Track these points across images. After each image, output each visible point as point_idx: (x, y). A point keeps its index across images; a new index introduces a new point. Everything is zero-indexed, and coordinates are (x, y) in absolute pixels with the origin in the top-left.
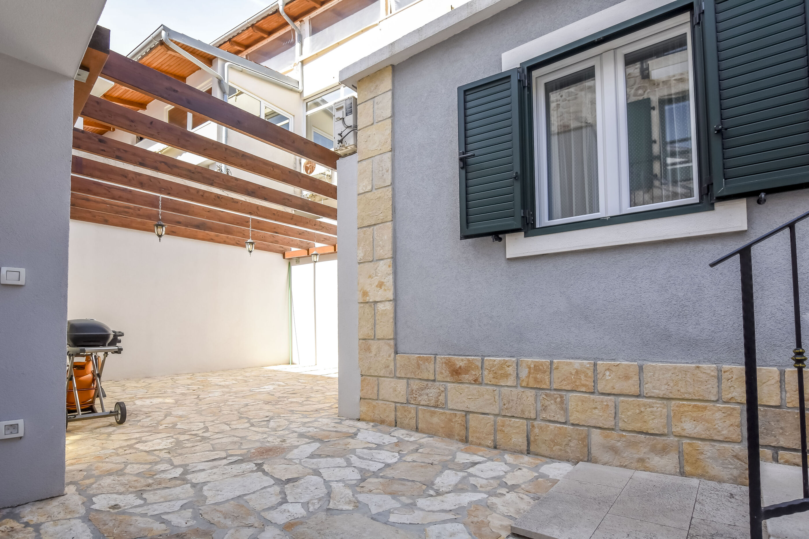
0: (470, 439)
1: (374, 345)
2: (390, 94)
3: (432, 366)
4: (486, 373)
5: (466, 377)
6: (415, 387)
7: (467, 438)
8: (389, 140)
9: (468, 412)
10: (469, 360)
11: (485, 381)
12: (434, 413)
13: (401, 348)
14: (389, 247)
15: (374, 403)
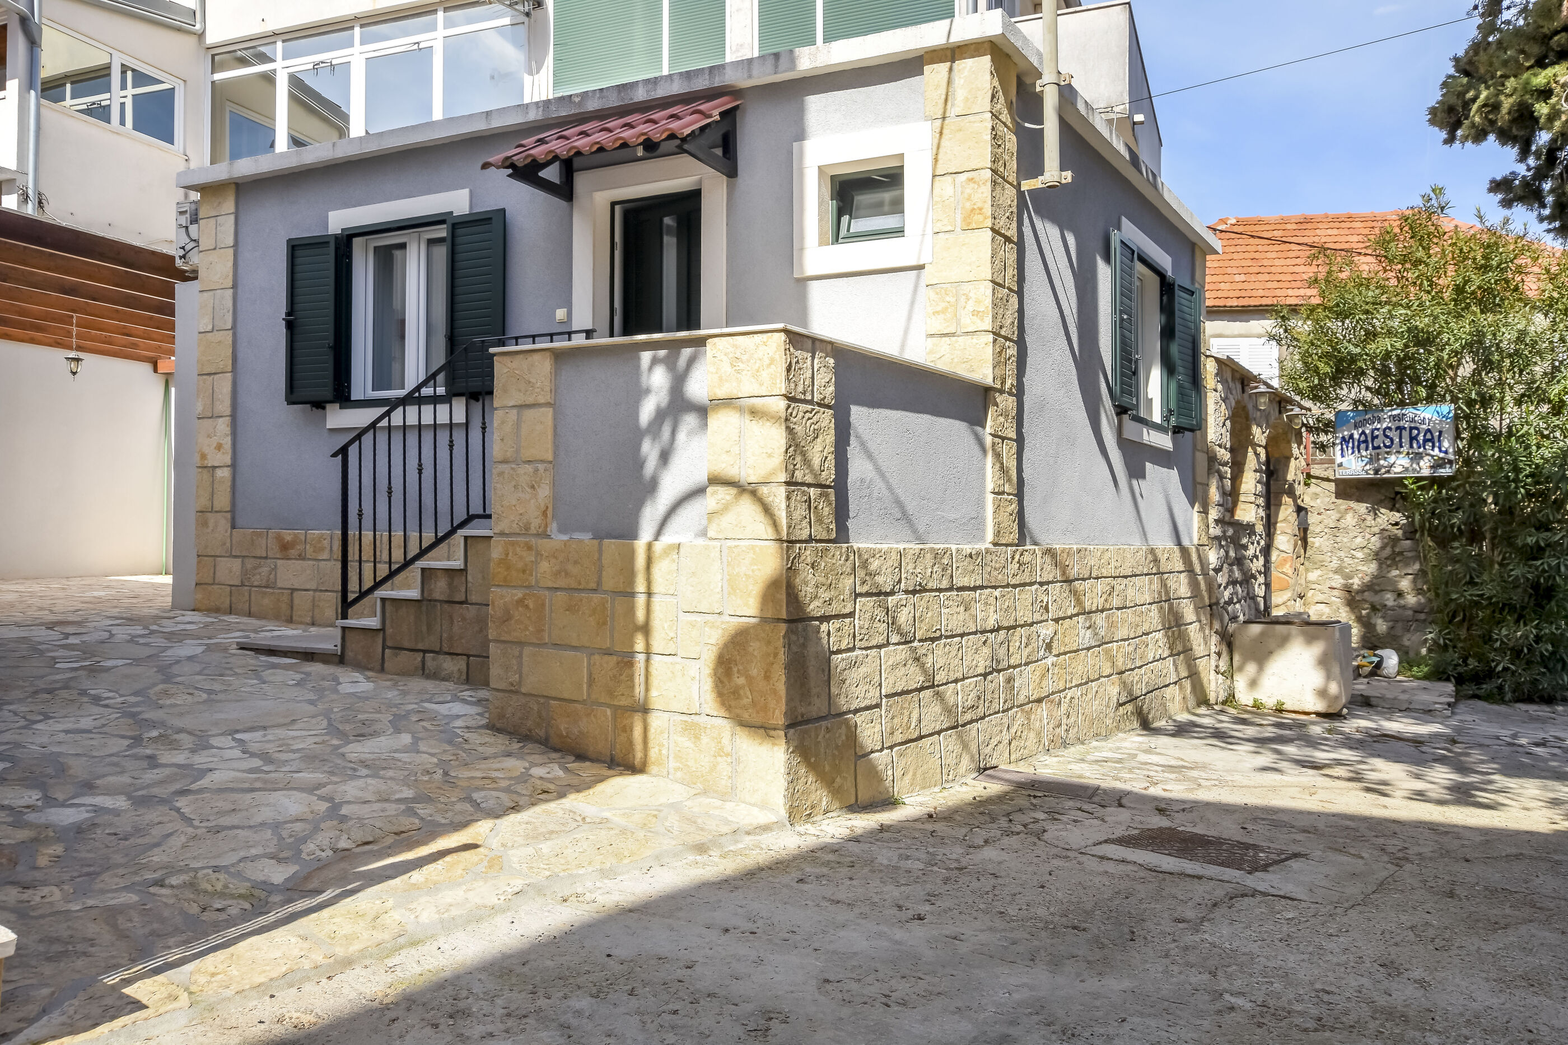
0: (294, 618)
1: (212, 518)
2: (232, 217)
3: (264, 542)
4: (308, 547)
5: (293, 553)
6: (249, 566)
7: (291, 617)
8: (231, 274)
9: (293, 590)
10: (295, 534)
11: (308, 556)
12: (265, 593)
13: (239, 522)
14: (228, 402)
15: (210, 588)
